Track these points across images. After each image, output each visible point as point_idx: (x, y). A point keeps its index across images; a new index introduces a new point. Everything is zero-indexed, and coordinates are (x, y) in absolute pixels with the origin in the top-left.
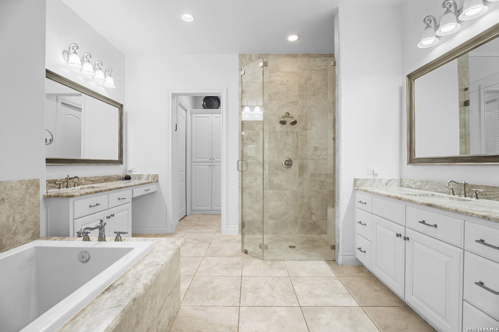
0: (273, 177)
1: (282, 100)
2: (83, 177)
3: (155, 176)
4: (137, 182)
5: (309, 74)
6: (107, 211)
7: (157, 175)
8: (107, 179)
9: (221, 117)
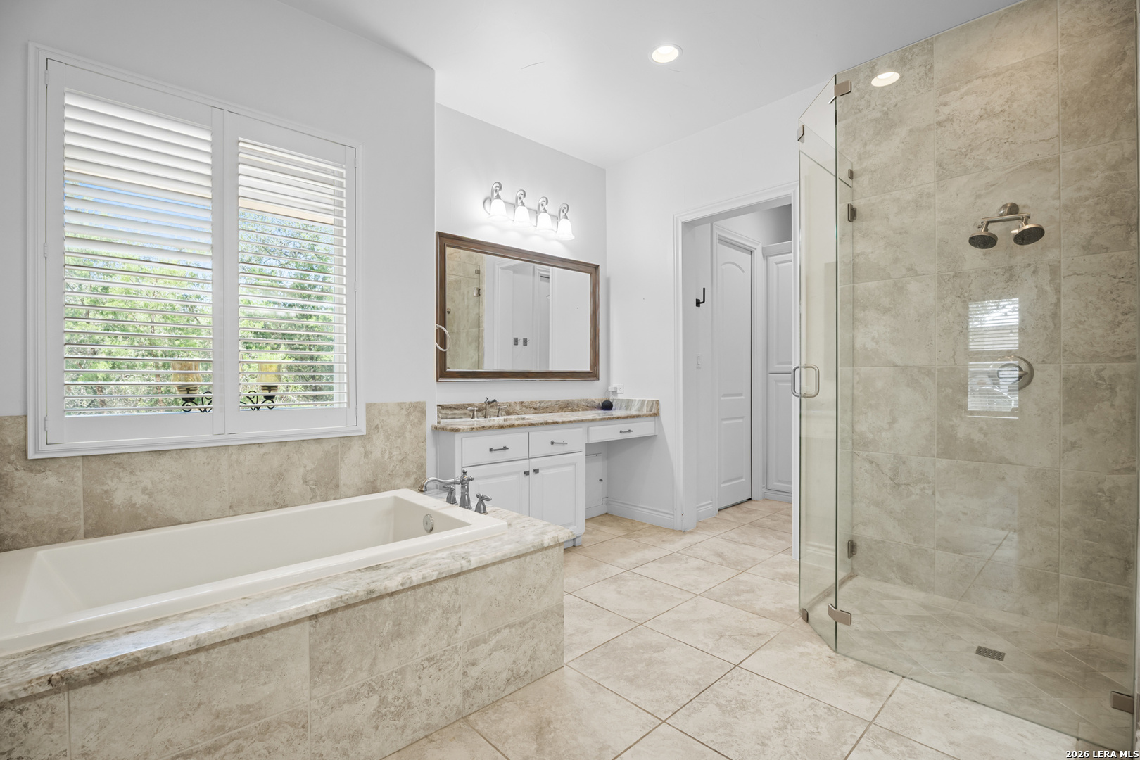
0: (954, 419)
1: (987, 169)
2: (518, 401)
3: (653, 404)
4: (623, 413)
5: (1114, 42)
6: (527, 461)
7: (657, 402)
8: (565, 406)
9: (790, 261)
